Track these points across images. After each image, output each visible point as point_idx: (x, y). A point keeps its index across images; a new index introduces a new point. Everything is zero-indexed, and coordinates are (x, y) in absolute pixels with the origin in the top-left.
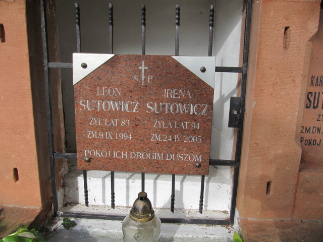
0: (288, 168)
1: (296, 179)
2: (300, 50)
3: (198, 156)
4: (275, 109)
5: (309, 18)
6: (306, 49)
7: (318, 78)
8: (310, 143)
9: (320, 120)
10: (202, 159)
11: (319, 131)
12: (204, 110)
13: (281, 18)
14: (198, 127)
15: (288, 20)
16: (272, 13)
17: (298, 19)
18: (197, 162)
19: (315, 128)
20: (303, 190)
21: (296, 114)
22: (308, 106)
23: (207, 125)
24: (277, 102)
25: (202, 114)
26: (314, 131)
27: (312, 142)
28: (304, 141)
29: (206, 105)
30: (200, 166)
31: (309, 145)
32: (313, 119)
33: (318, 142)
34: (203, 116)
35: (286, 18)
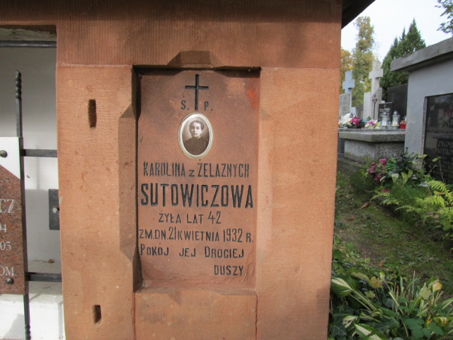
0: (117, 287)
1: (131, 302)
2: (112, 130)
3: (10, 269)
4: (88, 206)
5: (118, 89)
6: (119, 128)
7: (152, 165)
8: (154, 252)
9: (162, 221)
10: (15, 273)
11: (165, 236)
12: (11, 207)
13: (82, 89)
14: (5, 229)
15: (91, 91)
16: (70, 83)
17: (105, 89)
18: (8, 277)
19: (157, 232)
20: (142, 318)
21: (117, 213)
22: (145, 201)
23: (16, 227)
24: (91, 197)
25: (9, 212)
26: (157, 236)
27: (157, 251)
28: (146, 249)
29: (13, 200)
30: (12, 282)
31: (153, 254)
32: (154, 220)
33: (165, 250)
34: (9, 215)
35: (89, 89)
